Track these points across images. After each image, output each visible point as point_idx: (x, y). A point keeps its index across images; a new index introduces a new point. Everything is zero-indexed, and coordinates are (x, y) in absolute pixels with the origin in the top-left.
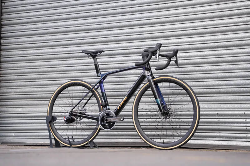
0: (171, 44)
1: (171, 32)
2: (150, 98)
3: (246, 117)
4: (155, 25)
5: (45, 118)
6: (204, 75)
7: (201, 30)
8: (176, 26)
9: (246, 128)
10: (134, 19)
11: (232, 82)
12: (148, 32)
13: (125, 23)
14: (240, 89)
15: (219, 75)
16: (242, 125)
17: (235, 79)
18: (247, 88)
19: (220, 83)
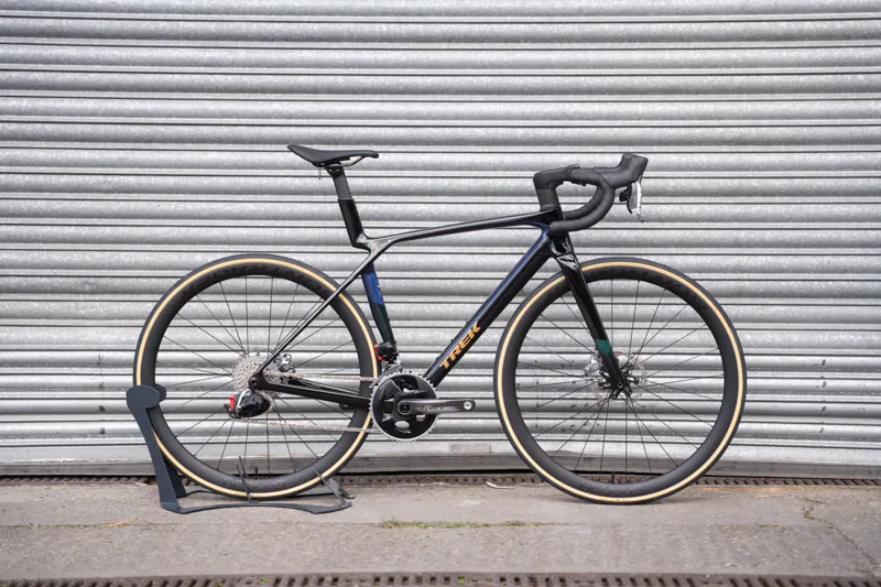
0: (572, 118)
1: (572, 78)
2: (561, 328)
3: (826, 375)
4: (510, 46)
5: (123, 394)
6: (688, 233)
7: (682, 80)
8: (592, 56)
9: (824, 408)
10: (428, 15)
11: (785, 261)
12: (484, 67)
13: (392, 26)
14: (808, 284)
15: (742, 235)
16: (809, 397)
17: (794, 251)
18: (831, 283)
19: (744, 261)
